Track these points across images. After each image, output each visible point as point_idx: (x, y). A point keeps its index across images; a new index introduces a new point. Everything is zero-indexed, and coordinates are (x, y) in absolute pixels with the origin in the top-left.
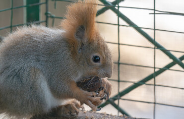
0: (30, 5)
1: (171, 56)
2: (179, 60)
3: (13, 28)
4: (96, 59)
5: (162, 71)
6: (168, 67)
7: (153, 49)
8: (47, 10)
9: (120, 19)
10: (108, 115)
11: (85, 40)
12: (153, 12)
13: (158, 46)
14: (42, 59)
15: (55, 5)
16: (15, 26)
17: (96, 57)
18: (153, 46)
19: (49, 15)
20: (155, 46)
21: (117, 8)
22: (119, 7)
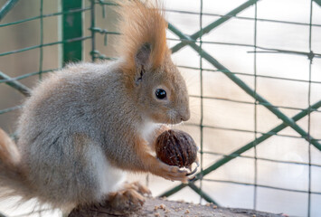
0: (69, 41)
1: (280, 116)
2: (292, 120)
3: (43, 75)
4: (161, 95)
5: (265, 137)
6: (275, 131)
7: (253, 106)
8: (93, 48)
9: (203, 60)
10: (187, 203)
11: (149, 66)
12: (252, 49)
13: (260, 101)
14: (87, 109)
15: (105, 39)
16: (46, 72)
17: (162, 91)
18: (253, 100)
19: (96, 56)
20: (257, 100)
21: (198, 44)
22: (201, 42)
